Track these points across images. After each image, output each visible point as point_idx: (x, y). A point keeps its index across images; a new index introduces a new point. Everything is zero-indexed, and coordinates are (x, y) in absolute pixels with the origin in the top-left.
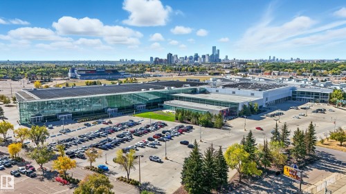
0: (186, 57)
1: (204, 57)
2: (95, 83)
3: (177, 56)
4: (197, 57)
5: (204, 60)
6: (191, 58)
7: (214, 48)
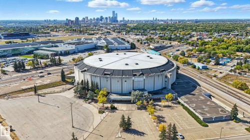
0: (94, 18)
1: (107, 18)
2: (10, 42)
3: (87, 18)
4: (102, 18)
5: (107, 21)
6: (97, 19)
7: (114, 12)
